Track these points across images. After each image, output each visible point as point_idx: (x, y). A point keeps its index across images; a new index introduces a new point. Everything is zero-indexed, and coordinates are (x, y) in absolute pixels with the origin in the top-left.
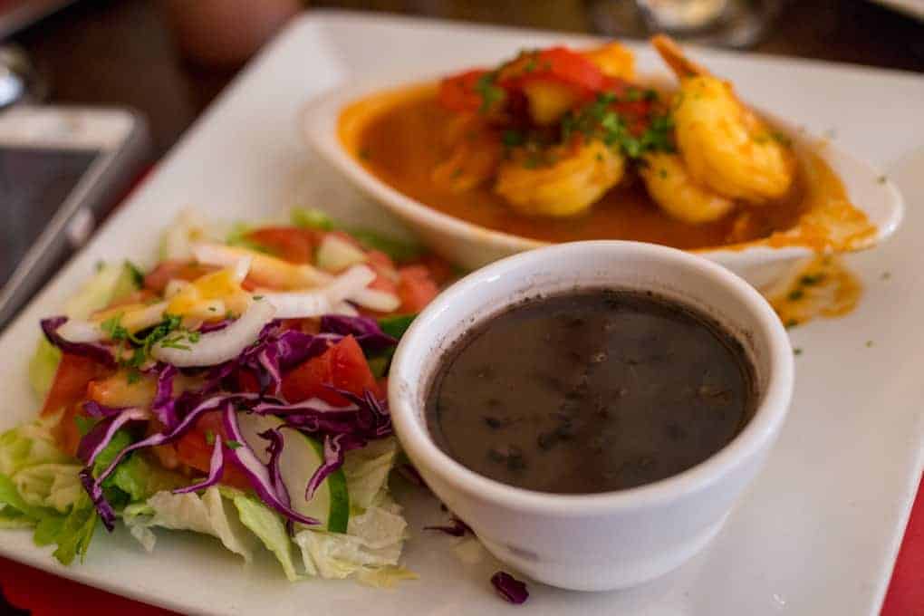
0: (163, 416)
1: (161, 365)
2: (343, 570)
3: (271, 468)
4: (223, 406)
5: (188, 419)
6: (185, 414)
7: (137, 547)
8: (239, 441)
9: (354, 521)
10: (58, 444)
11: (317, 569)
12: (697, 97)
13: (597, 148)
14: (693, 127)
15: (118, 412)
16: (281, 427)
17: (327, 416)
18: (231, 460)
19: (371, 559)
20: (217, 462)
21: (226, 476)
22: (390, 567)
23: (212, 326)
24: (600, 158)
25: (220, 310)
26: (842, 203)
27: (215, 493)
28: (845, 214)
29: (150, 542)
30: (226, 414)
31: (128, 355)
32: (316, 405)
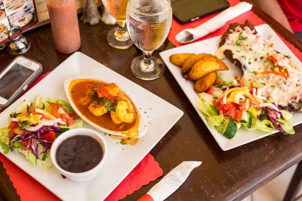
0: (23, 137)
1: (24, 129)
2: (42, 166)
3: (36, 149)
4: (32, 138)
5: (26, 139)
6: (26, 138)
7: (15, 154)
8: (33, 144)
9: (46, 159)
10: (9, 134)
11: (39, 165)
12: (120, 105)
13: (103, 108)
14: (117, 110)
15: (17, 135)
16: (39, 143)
17: (47, 143)
18: (30, 146)
19: (47, 166)
20: (28, 146)
21: (30, 148)
22: (49, 167)
23: (33, 125)
24: (103, 110)
25: (35, 123)
26: (137, 128)
27: (27, 151)
28: (136, 131)
29: (17, 154)
30: (32, 139)
31: (21, 126)
32: (45, 141)
